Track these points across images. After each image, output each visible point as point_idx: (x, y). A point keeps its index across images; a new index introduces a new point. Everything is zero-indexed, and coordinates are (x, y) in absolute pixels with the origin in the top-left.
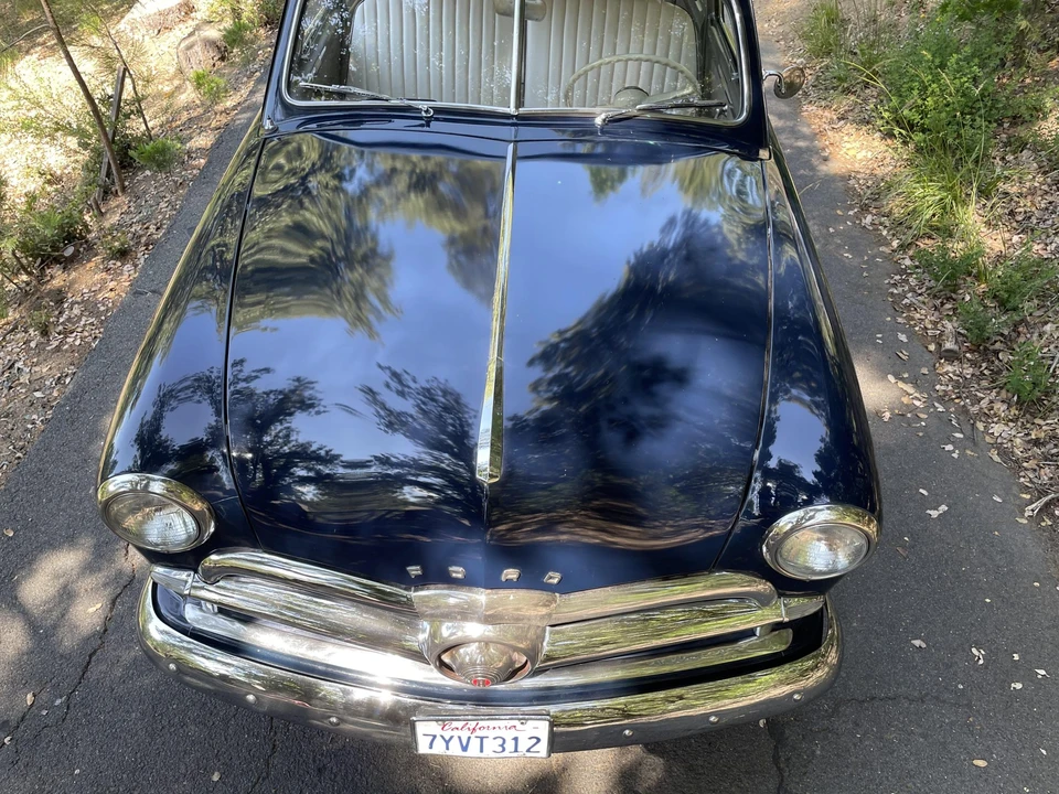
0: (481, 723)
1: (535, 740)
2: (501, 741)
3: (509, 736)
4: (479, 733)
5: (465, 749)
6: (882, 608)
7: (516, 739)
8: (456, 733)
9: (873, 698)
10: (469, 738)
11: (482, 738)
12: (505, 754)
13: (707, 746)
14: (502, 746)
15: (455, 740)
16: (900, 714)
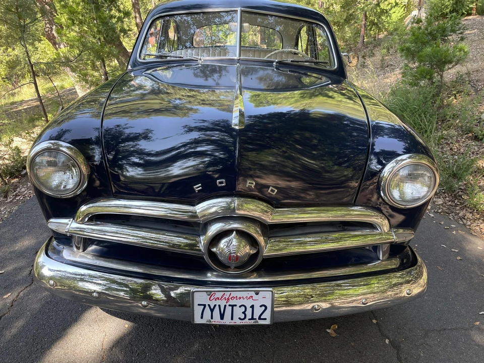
0: (233, 294)
1: (263, 308)
2: (243, 309)
3: (248, 304)
4: (232, 302)
5: (222, 317)
6: (438, 291)
7: (252, 307)
8: (218, 303)
9: (445, 329)
10: (225, 306)
11: (233, 306)
12: (247, 320)
13: (358, 353)
14: (244, 313)
15: (217, 308)
16: (461, 336)
